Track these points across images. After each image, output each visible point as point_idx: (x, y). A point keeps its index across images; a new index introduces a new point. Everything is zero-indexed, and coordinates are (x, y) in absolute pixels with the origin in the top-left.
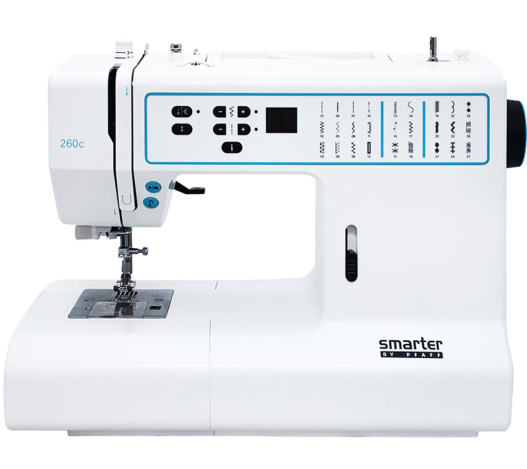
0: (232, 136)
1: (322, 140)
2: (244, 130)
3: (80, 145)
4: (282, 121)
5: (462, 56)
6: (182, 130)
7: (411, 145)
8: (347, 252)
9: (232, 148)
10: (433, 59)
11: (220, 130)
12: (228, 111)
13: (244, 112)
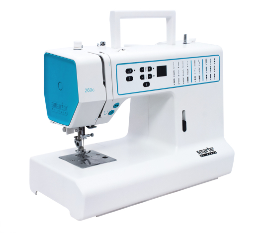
0: (146, 80)
1: (174, 78)
2: (150, 76)
3: (93, 90)
4: (162, 71)
5: (193, 41)
6: (129, 79)
7: (199, 76)
8: (183, 121)
9: (146, 84)
10: (185, 43)
11: (142, 77)
12: (145, 69)
13: (150, 69)
